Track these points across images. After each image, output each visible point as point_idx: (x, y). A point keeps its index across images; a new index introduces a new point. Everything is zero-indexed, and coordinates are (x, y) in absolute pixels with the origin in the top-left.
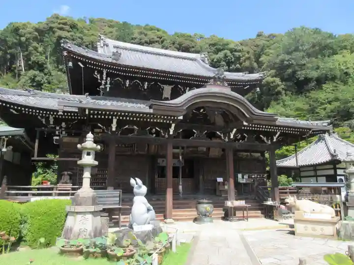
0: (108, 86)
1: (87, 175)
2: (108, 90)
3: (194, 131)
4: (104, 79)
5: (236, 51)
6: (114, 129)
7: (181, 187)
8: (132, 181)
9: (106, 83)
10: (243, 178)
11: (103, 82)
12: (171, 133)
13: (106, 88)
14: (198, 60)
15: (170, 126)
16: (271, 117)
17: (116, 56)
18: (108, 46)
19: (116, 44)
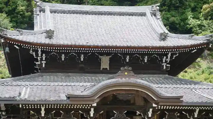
0: (44, 62)
2: (44, 66)
3: (114, 112)
4: (40, 55)
9: (42, 60)
11: (39, 58)
12: (92, 115)
14: (149, 15)
15: (90, 110)
16: (178, 99)
17: (50, 34)
18: (44, 11)
19: (53, 9)
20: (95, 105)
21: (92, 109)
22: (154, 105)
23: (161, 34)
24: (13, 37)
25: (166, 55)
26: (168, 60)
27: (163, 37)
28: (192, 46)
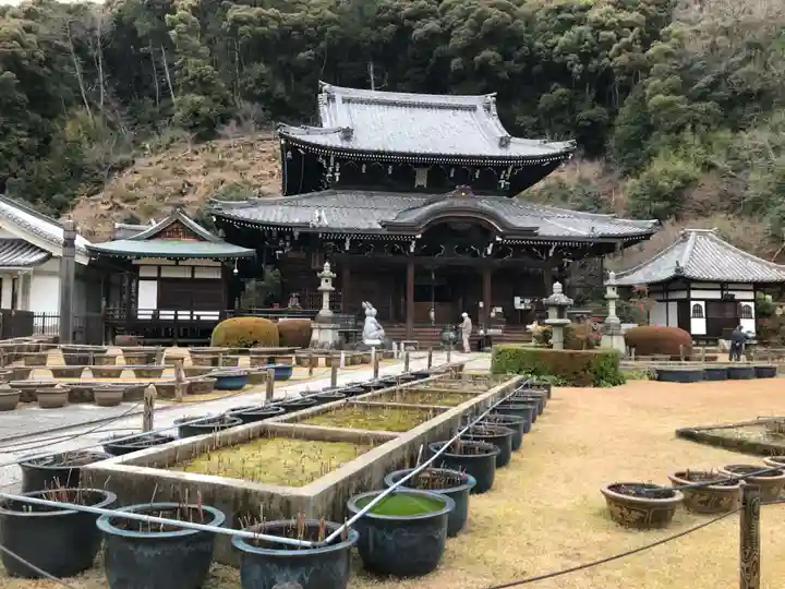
0: (337, 174)
1: (326, 298)
2: (337, 179)
3: (442, 246)
4: (332, 164)
5: (603, 27)
6: (347, 248)
7: (432, 314)
8: (364, 304)
9: (334, 170)
10: (522, 302)
11: (330, 169)
12: (412, 250)
13: (334, 177)
14: (480, 109)
15: (411, 243)
16: (530, 231)
17: (347, 134)
18: (333, 100)
19: (346, 96)
20: (419, 236)
21: (414, 243)
22: (498, 239)
23: (502, 139)
24: (298, 137)
25: (506, 168)
26: (508, 176)
27: (504, 143)
28: (544, 157)
